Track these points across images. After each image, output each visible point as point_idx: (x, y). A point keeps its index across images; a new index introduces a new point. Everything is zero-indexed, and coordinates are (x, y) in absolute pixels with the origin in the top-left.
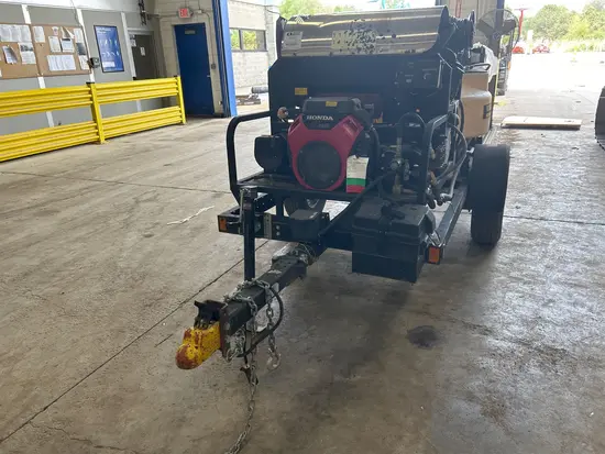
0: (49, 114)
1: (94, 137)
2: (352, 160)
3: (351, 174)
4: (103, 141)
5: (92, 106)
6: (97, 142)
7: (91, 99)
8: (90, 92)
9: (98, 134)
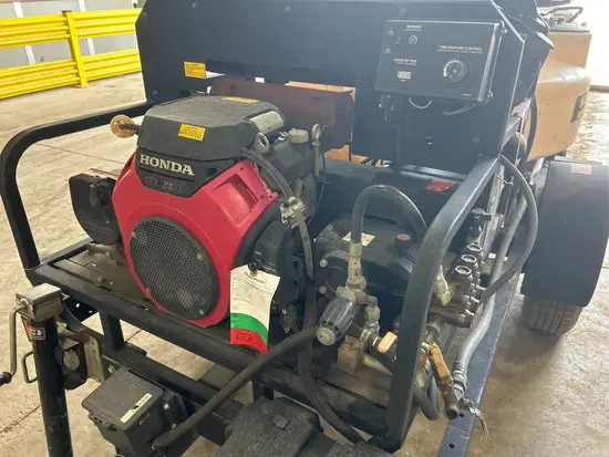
0: (29, 49)
1: (74, 79)
2: (240, 276)
3: (239, 305)
4: (84, 83)
5: (70, 40)
6: (77, 85)
7: (68, 32)
8: (66, 23)
9: (78, 75)
